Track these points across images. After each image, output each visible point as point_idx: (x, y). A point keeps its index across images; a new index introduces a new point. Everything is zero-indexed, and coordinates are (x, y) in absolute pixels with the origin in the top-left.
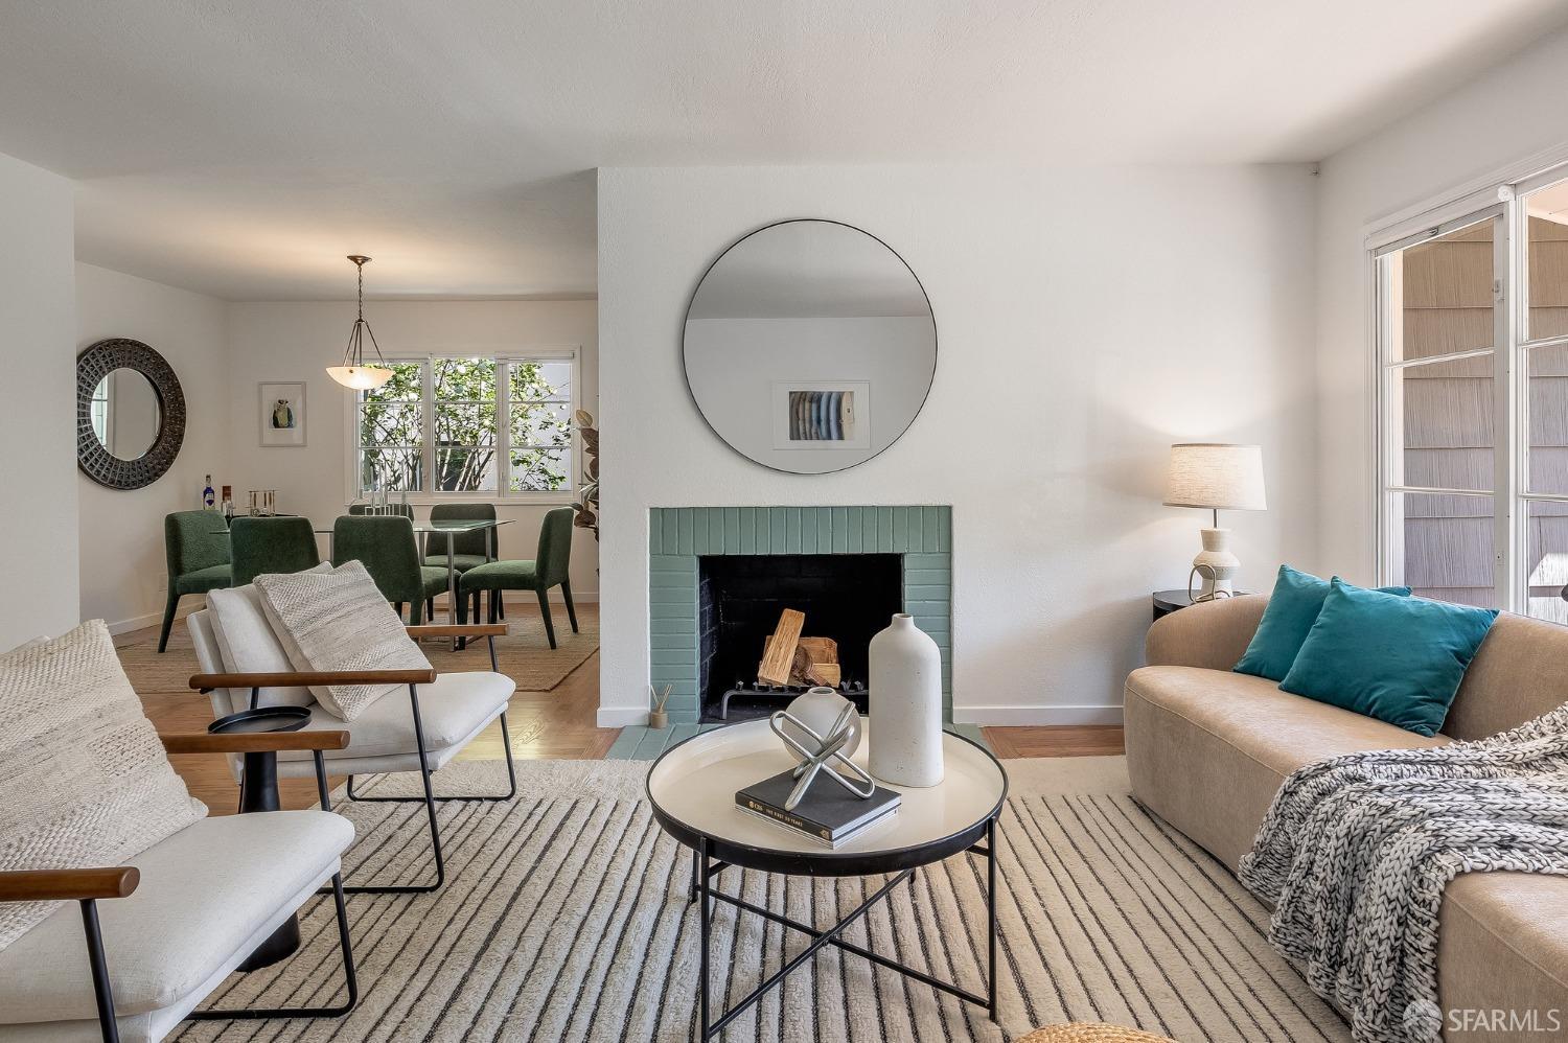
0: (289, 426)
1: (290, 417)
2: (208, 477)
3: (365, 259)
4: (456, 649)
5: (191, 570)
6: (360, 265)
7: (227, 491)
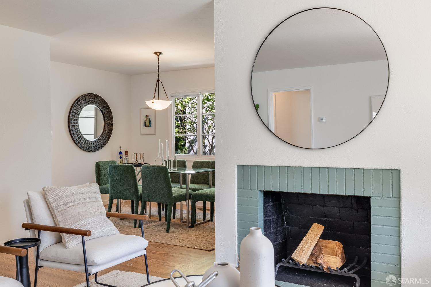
0: (150, 126)
1: (150, 123)
2: (120, 147)
3: (160, 53)
4: (190, 227)
5: (104, 185)
6: (158, 56)
7: (127, 153)
